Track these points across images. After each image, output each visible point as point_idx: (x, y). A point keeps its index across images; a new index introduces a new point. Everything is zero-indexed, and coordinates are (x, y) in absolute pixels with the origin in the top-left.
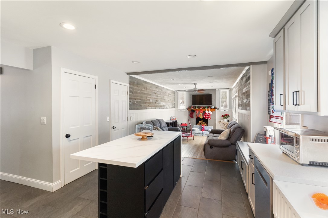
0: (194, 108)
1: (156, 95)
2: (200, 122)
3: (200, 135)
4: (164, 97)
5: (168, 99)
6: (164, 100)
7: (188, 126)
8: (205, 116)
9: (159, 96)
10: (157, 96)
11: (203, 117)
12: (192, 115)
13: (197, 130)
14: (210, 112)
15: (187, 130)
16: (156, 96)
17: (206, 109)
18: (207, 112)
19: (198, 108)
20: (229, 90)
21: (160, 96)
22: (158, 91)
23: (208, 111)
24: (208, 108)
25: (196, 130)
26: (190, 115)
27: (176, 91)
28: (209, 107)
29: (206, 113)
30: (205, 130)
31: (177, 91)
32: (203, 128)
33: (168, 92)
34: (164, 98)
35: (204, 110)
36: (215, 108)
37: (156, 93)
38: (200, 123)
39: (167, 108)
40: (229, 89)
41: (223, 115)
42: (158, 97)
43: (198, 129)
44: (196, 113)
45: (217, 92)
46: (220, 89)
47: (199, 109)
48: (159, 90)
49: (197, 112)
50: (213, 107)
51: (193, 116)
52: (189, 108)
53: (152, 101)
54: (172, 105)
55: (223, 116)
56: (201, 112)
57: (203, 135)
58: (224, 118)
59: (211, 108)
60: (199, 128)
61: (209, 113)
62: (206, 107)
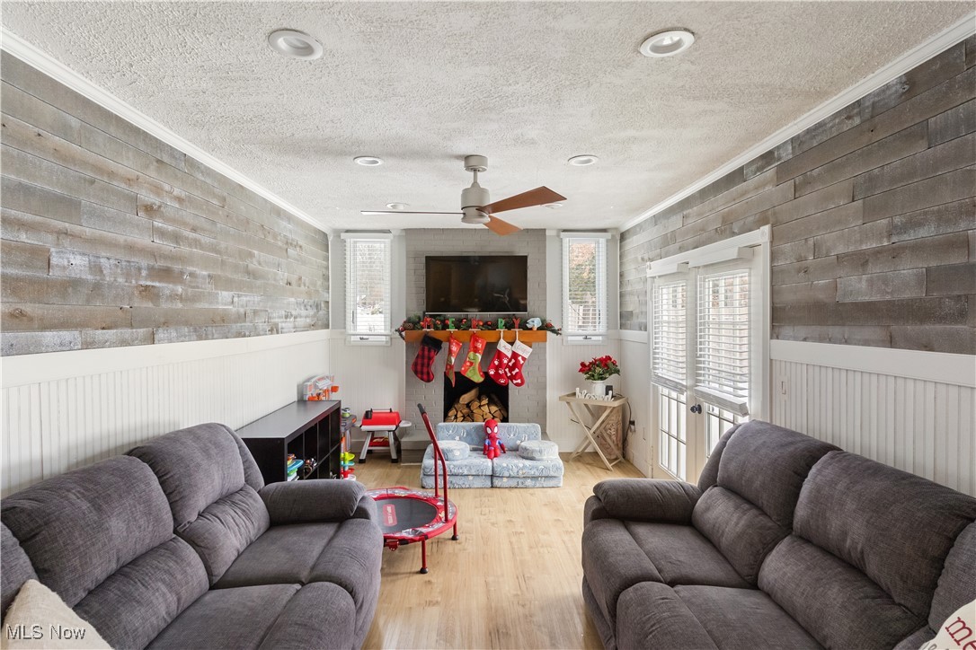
0: (436, 328)
1: (158, 223)
2: (465, 398)
3: (478, 483)
4: (251, 255)
5: (283, 275)
6: (246, 278)
7: (403, 424)
8: (497, 368)
9: (196, 243)
10: (176, 238)
11: (486, 374)
12: (429, 365)
13: (462, 450)
14: (523, 350)
15: (399, 451)
16: (162, 234)
17: (502, 331)
18: (504, 347)
19: (458, 327)
20: (608, 235)
21: (205, 239)
22: (177, 192)
23: (512, 344)
24: (509, 326)
25: (457, 453)
26: (415, 365)
27: (337, 233)
28: (517, 323)
29: (500, 355)
30: (502, 447)
31: (343, 236)
32: (492, 438)
33: (284, 227)
34: (253, 265)
35: (490, 336)
36: (546, 327)
37: (149, 209)
38: (468, 406)
39: (274, 329)
40: (604, 230)
41: (583, 364)
42: (185, 249)
43: (466, 447)
44: (450, 352)
45: (551, 247)
46: (564, 231)
47: (465, 335)
48: (197, 194)
49: (454, 348)
50: (535, 323)
51: (433, 368)
52: (410, 325)
53: (96, 268)
54: (311, 312)
55: (585, 368)
56: (476, 350)
57: (497, 482)
58: (592, 377)
59: (524, 326)
60: (467, 438)
61: (515, 355)
62: (501, 322)
